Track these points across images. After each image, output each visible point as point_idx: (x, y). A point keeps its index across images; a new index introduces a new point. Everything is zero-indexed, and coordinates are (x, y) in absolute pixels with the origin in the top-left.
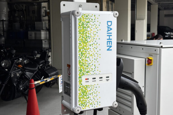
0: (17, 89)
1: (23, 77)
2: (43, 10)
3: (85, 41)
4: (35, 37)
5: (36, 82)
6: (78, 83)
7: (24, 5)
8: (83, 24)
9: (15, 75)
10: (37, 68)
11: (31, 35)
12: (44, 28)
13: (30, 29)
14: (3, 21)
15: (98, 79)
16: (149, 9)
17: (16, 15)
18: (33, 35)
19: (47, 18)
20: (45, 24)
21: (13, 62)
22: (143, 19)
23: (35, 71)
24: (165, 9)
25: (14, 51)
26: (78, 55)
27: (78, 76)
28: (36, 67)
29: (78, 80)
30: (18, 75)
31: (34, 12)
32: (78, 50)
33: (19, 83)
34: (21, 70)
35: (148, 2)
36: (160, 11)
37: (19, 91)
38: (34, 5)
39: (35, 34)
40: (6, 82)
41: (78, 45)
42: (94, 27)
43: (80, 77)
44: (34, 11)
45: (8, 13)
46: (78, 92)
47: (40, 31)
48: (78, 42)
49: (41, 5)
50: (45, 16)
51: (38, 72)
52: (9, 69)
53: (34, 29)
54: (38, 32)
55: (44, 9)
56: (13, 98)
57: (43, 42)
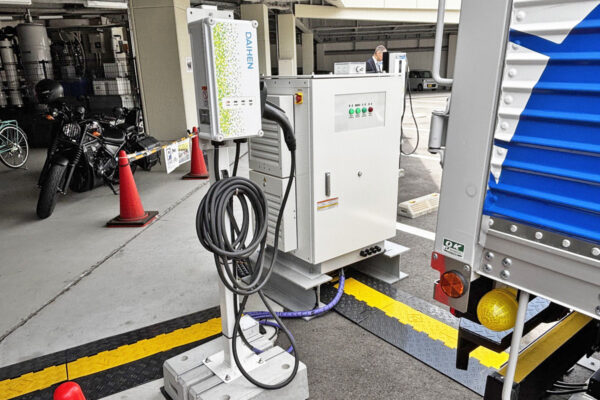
0: (96, 172)
1: (102, 154)
2: (115, 42)
3: (223, 56)
4: (107, 90)
5: (130, 156)
6: (218, 106)
7: (79, 33)
8: (218, 35)
9: (90, 149)
10: (123, 139)
11: (98, 88)
12: (121, 74)
13: (95, 77)
14: (43, 62)
15: (240, 103)
16: (299, 42)
17: (66, 51)
18: (103, 87)
19: (124, 55)
20: (122, 65)
21: (83, 128)
22: (290, 59)
23: (121, 143)
24: (325, 41)
25: (83, 110)
26: (215, 73)
27: (218, 98)
28: (121, 137)
29: (218, 102)
30: (94, 149)
31: (98, 45)
32: (215, 66)
33: (97, 163)
34: (99, 141)
35: (297, 28)
36: (318, 45)
37: (99, 176)
38: (99, 32)
39: (107, 85)
40: (76, 162)
41: (214, 60)
42: (231, 39)
43: (220, 99)
44: (99, 43)
45: (49, 49)
46: (219, 117)
47: (114, 79)
48: (214, 56)
49: (110, 32)
50: (121, 52)
51: (125, 145)
52: (79, 139)
53: (102, 76)
54: (110, 82)
55: (118, 39)
56: (92, 187)
57: (123, 99)
